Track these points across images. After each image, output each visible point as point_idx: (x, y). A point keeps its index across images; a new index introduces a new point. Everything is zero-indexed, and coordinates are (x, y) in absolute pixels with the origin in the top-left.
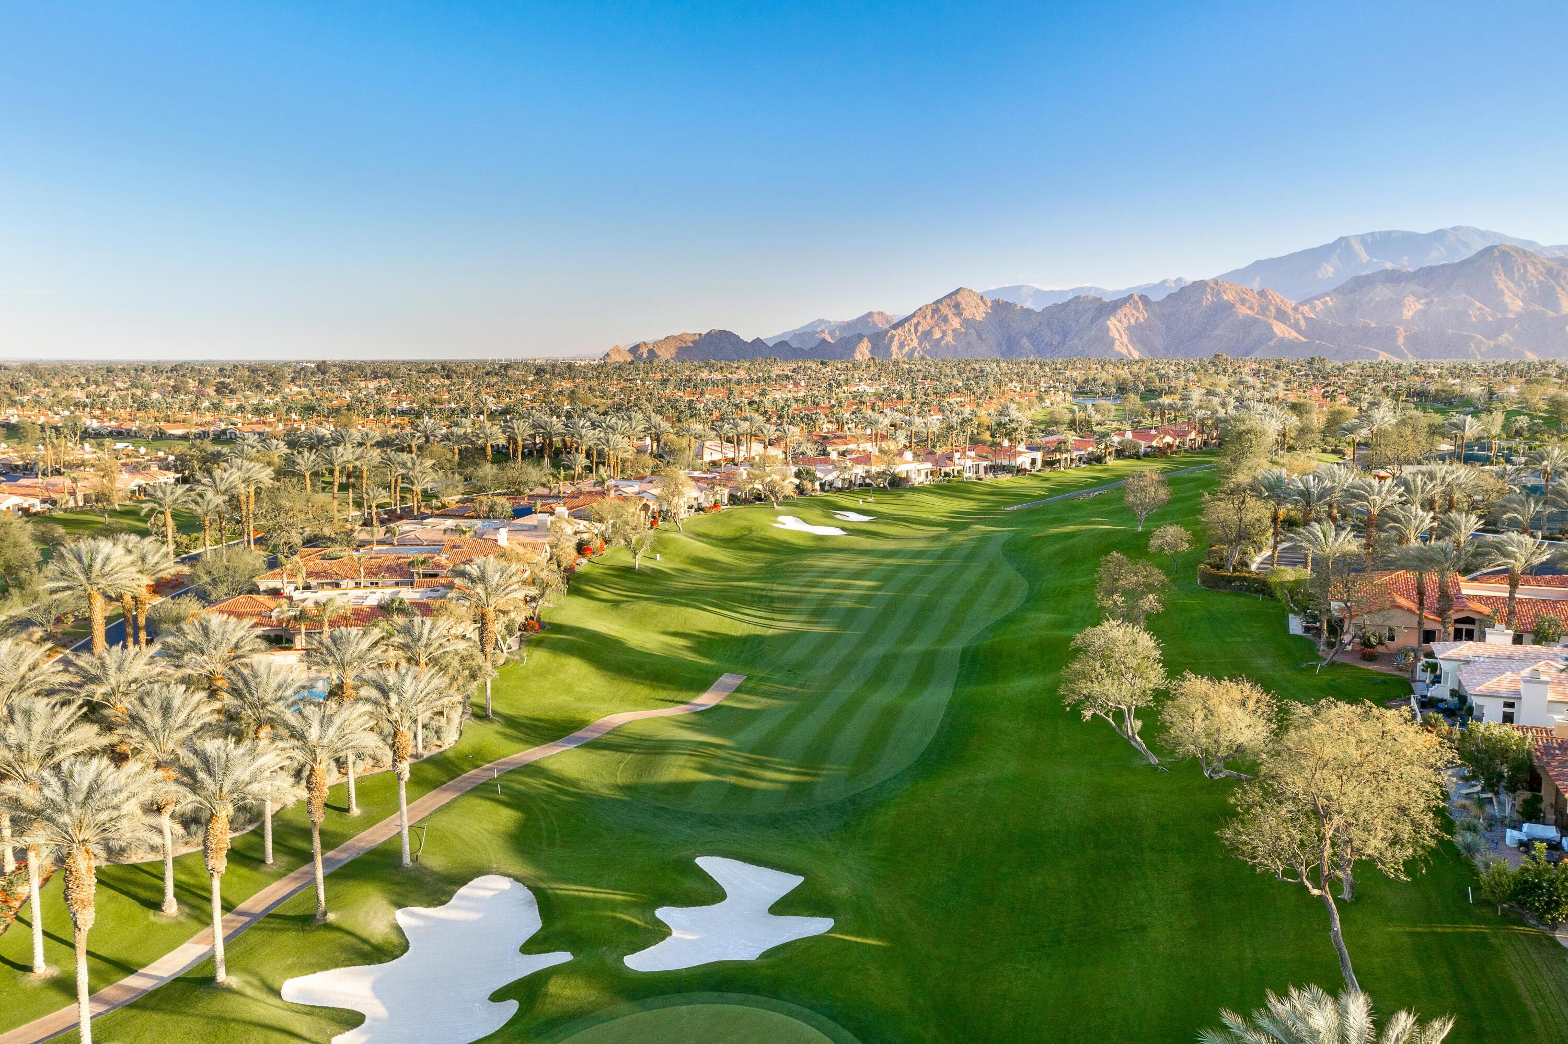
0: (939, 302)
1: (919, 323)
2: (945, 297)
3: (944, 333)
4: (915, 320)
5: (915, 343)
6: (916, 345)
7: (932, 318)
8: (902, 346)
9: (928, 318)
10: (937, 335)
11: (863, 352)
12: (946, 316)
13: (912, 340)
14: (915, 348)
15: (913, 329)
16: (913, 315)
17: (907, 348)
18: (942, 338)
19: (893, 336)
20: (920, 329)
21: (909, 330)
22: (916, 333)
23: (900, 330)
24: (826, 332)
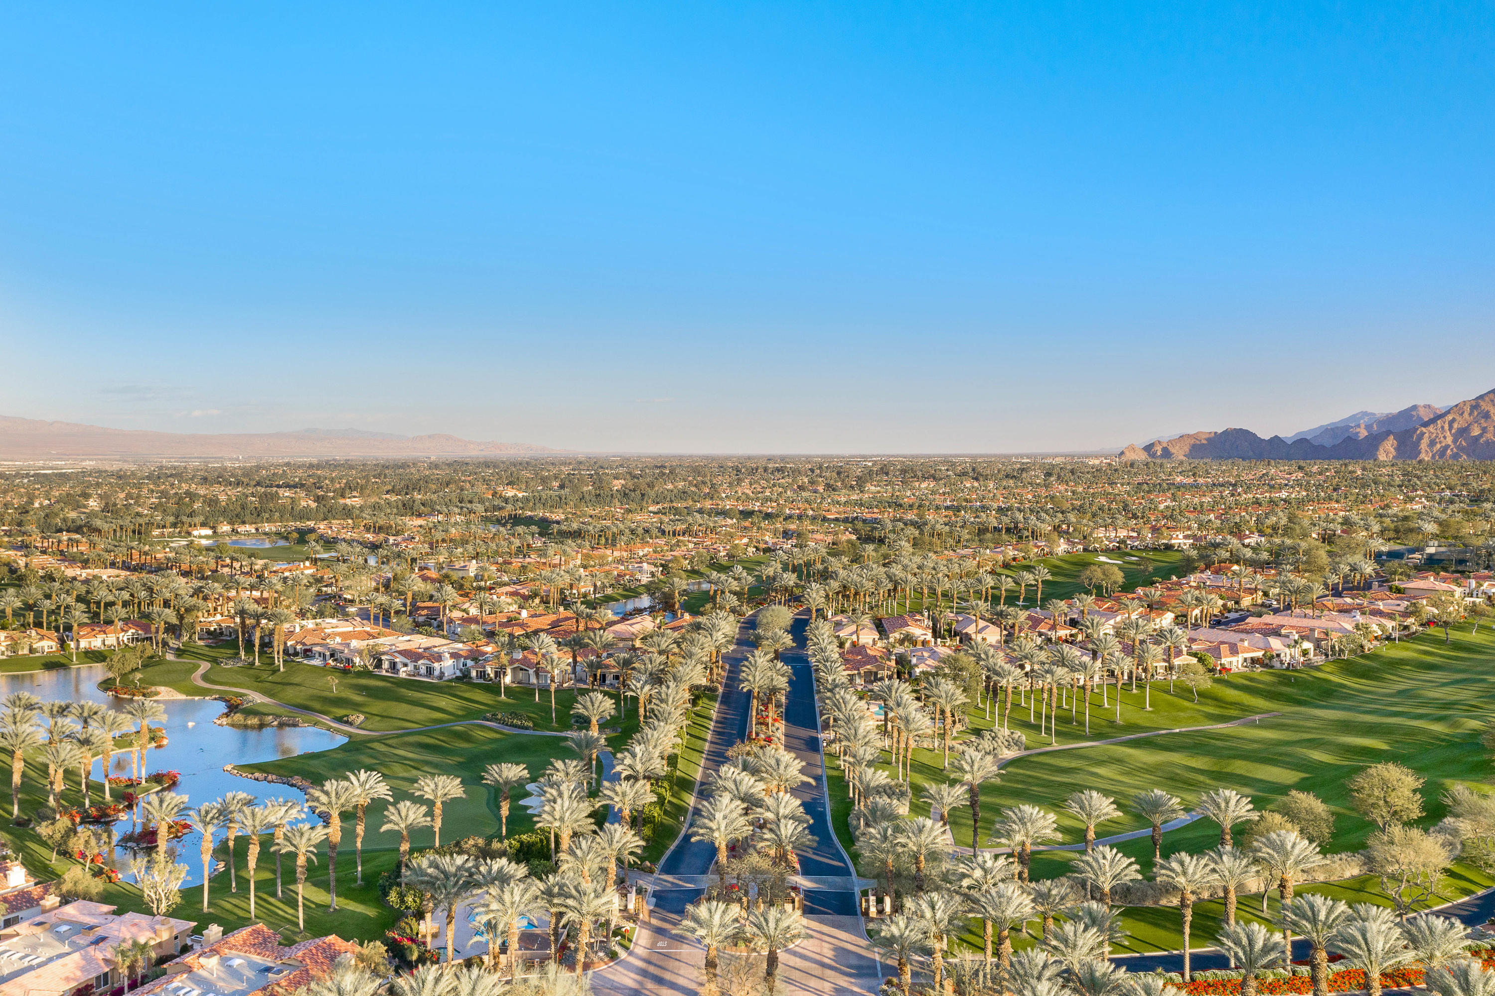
0: (1481, 397)
1: (1454, 420)
2: (1489, 392)
3: (1484, 430)
4: (1450, 417)
5: (1449, 440)
6: (1450, 442)
7: (1470, 414)
8: (1432, 443)
9: (1466, 415)
10: (1476, 432)
11: (1387, 450)
12: (1488, 412)
13: (1445, 437)
14: (1447, 447)
15: (1446, 427)
16: (1448, 412)
17: (1438, 446)
18: (1481, 436)
19: (1423, 434)
20: (1455, 426)
21: (1443, 427)
22: (1450, 430)
23: (1431, 428)
24: (1363, 426)
